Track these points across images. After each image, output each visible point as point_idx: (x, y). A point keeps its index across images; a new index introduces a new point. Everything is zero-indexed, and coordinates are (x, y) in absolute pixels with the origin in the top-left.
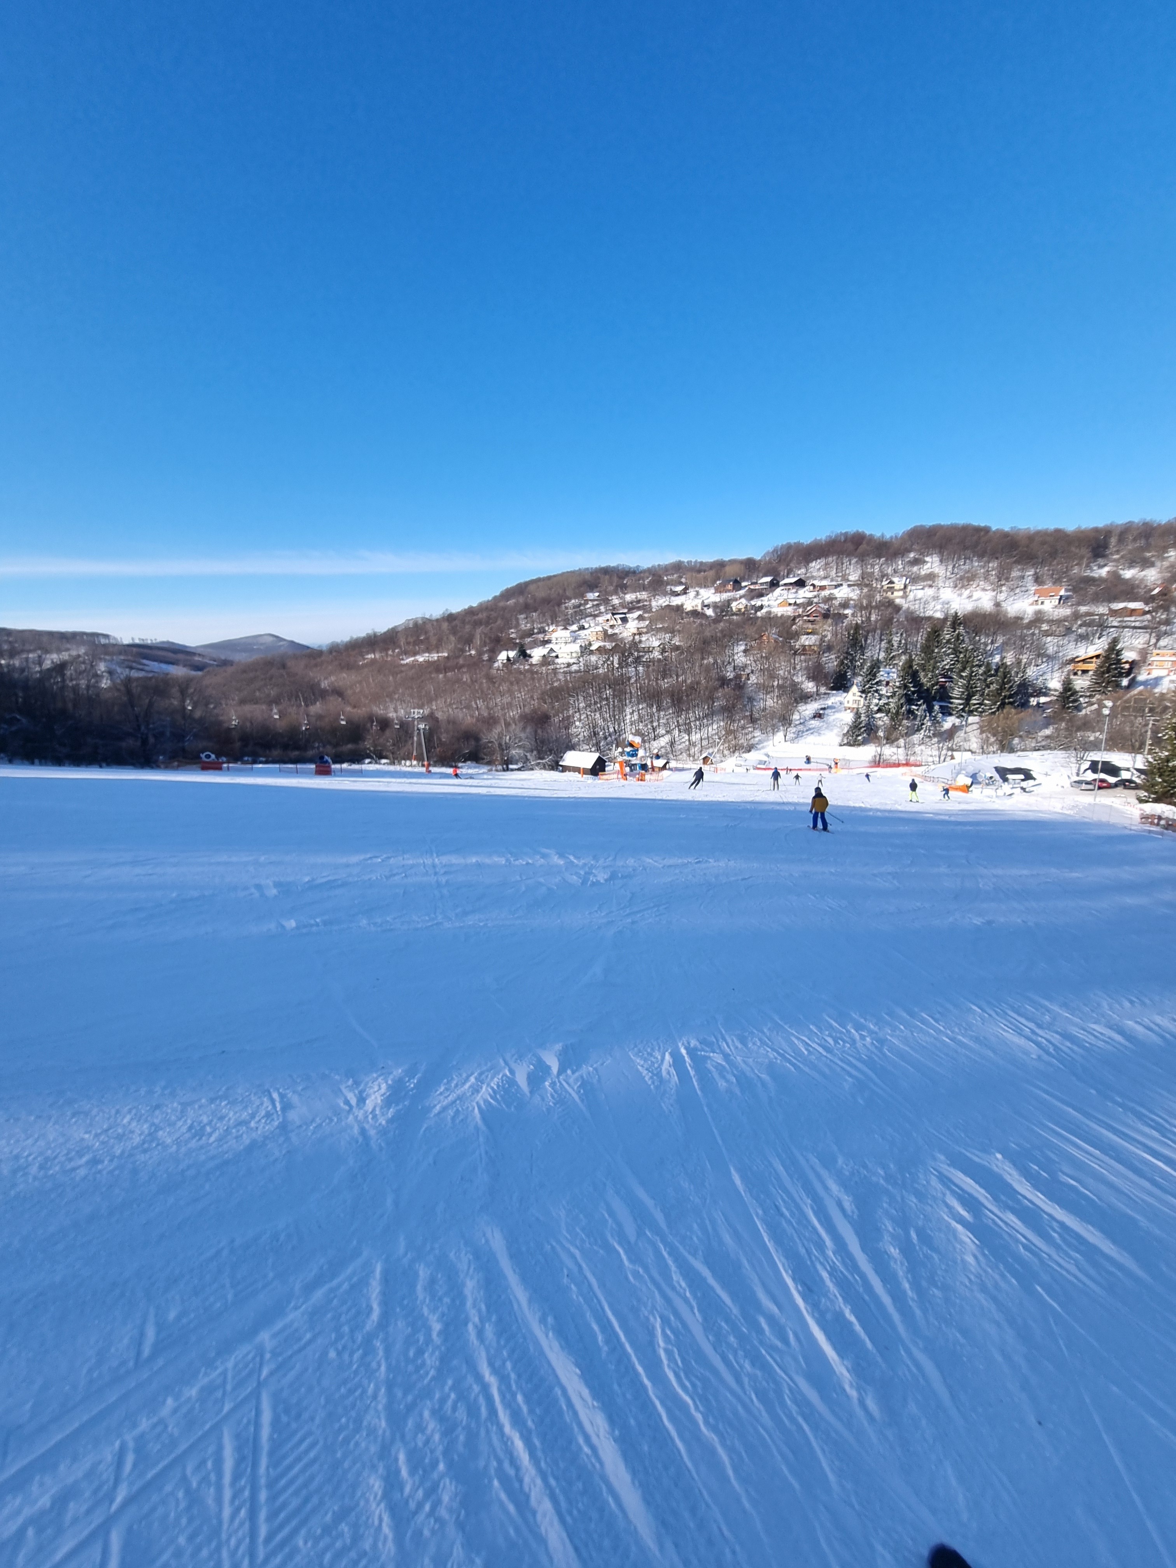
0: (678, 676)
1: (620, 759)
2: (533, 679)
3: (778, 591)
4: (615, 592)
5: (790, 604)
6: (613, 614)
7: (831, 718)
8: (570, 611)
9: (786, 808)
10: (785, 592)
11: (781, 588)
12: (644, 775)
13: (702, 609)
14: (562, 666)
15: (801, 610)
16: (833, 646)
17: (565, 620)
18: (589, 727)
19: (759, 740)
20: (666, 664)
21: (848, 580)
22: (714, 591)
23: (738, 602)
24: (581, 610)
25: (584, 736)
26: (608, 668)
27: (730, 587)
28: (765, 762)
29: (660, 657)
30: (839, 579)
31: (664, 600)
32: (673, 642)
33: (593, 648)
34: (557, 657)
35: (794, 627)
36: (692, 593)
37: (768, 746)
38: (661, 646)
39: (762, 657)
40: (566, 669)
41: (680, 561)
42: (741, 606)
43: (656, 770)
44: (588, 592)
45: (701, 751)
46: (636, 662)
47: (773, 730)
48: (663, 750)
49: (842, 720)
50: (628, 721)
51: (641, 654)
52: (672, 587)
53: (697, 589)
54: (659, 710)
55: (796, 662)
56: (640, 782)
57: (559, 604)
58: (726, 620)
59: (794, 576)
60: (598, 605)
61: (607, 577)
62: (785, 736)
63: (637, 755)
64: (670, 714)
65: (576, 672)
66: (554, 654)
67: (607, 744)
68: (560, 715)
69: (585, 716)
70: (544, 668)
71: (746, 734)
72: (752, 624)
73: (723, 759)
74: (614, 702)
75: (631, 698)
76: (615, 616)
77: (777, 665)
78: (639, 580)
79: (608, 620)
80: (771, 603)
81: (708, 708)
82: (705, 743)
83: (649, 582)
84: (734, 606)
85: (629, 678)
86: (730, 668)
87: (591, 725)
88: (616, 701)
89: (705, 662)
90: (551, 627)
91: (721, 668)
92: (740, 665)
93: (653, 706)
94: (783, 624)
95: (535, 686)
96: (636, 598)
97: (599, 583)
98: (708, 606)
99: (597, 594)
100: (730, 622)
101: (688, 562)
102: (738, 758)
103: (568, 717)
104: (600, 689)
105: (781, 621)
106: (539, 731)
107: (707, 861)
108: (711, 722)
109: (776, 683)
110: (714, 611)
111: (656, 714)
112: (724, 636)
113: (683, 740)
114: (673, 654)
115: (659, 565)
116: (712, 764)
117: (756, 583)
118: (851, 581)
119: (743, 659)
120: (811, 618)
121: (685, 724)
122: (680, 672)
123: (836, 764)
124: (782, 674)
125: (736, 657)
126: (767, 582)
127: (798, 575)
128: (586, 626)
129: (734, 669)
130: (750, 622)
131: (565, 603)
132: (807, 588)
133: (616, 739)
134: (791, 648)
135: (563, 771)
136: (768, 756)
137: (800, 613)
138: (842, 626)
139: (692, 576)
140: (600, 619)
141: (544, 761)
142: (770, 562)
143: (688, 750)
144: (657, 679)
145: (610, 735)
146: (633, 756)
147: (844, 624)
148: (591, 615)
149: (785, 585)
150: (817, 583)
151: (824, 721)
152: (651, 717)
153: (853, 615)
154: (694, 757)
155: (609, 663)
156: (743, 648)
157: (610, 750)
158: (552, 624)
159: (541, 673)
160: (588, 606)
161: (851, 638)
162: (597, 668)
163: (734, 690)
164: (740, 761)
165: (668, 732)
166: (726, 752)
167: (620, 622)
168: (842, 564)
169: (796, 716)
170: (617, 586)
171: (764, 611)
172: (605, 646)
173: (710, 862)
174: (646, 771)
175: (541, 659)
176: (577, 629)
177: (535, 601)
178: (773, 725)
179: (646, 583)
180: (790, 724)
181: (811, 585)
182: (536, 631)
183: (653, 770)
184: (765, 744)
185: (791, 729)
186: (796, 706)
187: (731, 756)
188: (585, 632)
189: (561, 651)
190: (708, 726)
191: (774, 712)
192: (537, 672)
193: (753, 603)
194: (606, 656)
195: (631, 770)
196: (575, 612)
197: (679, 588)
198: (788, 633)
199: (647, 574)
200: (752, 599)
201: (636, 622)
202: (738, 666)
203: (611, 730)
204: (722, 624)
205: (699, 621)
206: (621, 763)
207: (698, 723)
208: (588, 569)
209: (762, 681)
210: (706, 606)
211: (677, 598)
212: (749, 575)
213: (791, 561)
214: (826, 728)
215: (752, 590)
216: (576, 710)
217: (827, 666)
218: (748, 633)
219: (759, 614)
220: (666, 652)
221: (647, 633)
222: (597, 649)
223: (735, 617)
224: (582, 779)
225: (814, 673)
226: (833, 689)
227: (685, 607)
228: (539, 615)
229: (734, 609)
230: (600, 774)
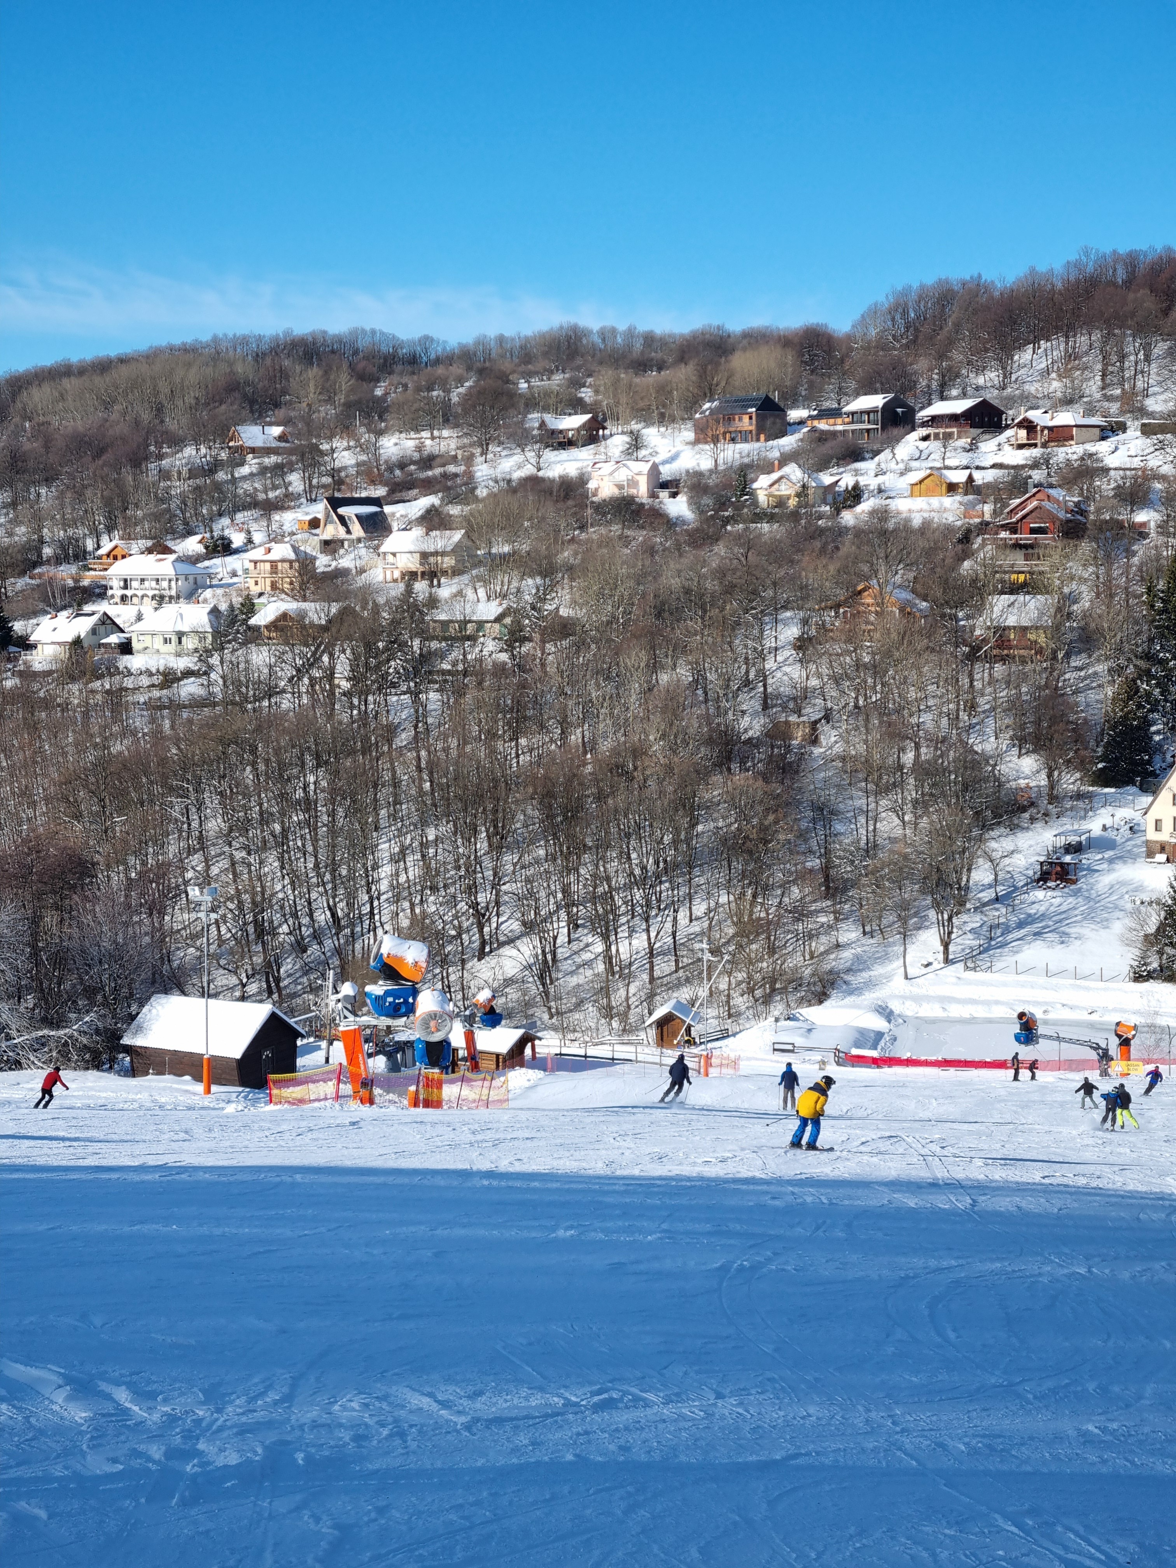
0: (565, 726)
1: (349, 1024)
2: (33, 727)
3: (911, 442)
4: (344, 427)
5: (952, 488)
6: (335, 503)
7: (1104, 881)
8: (178, 487)
9: (942, 1202)
10: (933, 446)
11: (923, 432)
12: (439, 1084)
13: (653, 495)
14: (145, 681)
15: (988, 508)
16: (1099, 631)
17: (156, 517)
18: (240, 906)
19: (857, 958)
20: (523, 685)
21: (1142, 411)
22: (690, 435)
23: (775, 476)
24: (218, 487)
25: (221, 941)
26: (312, 692)
27: (746, 423)
28: (879, 1035)
29: (504, 657)
30: (1114, 407)
31: (518, 458)
32: (549, 607)
33: (263, 617)
34: (126, 648)
35: (967, 564)
36: (617, 443)
37: (889, 977)
38: (508, 620)
39: (859, 665)
40: (156, 693)
41: (575, 329)
42: (785, 490)
43: (483, 1064)
44: (242, 422)
45: (651, 996)
46: (416, 672)
47: (903, 920)
48: (513, 994)
49: (1139, 889)
50: (384, 886)
51: (434, 645)
52: (548, 418)
53: (635, 426)
54: (497, 847)
55: (978, 685)
56: (421, 1110)
57: (138, 460)
58: (738, 538)
59: (964, 395)
60: (279, 470)
61: (314, 372)
62: (946, 945)
63: (411, 1009)
64: (537, 861)
65: (197, 703)
66: (114, 639)
67: (307, 970)
68: (131, 860)
69: (224, 864)
70: (75, 688)
71: (811, 936)
72: (823, 551)
73: (729, 1024)
74: (332, 814)
75: (397, 802)
76: (342, 511)
77: (912, 694)
78: (430, 389)
79: (314, 523)
80: (887, 480)
81: (675, 842)
82: (664, 967)
83: (466, 398)
84: (762, 483)
85: (391, 731)
86: (750, 702)
87: (246, 897)
88: (341, 812)
89: (664, 678)
90: (105, 539)
91: (717, 700)
92: (786, 690)
93: (476, 832)
94: (930, 552)
95: (40, 751)
96: (419, 448)
97: (284, 392)
98: (672, 486)
99: (277, 431)
100: (749, 543)
101: (602, 334)
102: (783, 1023)
103: (163, 870)
104: (282, 766)
105: (922, 543)
106: (50, 919)
107: (636, 1399)
108: (684, 890)
109: (908, 758)
110: (694, 503)
111: (487, 863)
112: (729, 590)
113: (587, 956)
114: (550, 647)
115: (501, 339)
116: (691, 1042)
117: (835, 413)
118: (1151, 415)
119: (795, 672)
120: (1024, 537)
121: (594, 898)
122: (575, 713)
123: (1125, 1042)
124: (930, 725)
125: (770, 664)
126: (874, 411)
127: (978, 388)
128: (237, 539)
129: (765, 707)
130: (817, 544)
131: (160, 457)
132: (1009, 433)
133: (338, 951)
134: (959, 637)
135: (133, 1072)
136: (888, 1015)
137: (987, 517)
138: (1128, 566)
139: (618, 380)
140: (288, 519)
141: (61, 1032)
142: (882, 345)
143: (606, 991)
144: (492, 735)
145: (317, 936)
146: (395, 1012)
147: (1136, 560)
148: (253, 504)
149: (935, 420)
150: (1035, 415)
151: (1076, 893)
152: (471, 872)
153: (1162, 528)
154: (624, 1016)
155: (317, 673)
156: (792, 632)
157: (316, 990)
158: (110, 530)
159: (65, 707)
160: (245, 470)
161: (1159, 605)
162: (272, 692)
163: (765, 777)
164: (789, 1034)
165: (529, 927)
166: (740, 1001)
167: (357, 530)
168: (1122, 357)
169: (981, 875)
170: (348, 405)
171: (865, 507)
172: (302, 615)
173: (647, 1404)
174: (444, 1069)
175: (63, 653)
176: (200, 549)
177: (47, 445)
178: (904, 906)
179: (455, 399)
180: (962, 904)
181: (1020, 425)
182: (47, 551)
183: (475, 1067)
184: (878, 970)
185: (964, 917)
186: (980, 839)
187: (757, 1016)
188: (233, 562)
189: (139, 626)
190: (674, 906)
191: (906, 857)
192: (47, 704)
193: (827, 479)
194: (308, 651)
195: (394, 1067)
196: (197, 489)
197: (573, 422)
198: (945, 583)
199: (457, 370)
200: (823, 465)
201: (418, 532)
202: (778, 696)
203: (322, 917)
204: (720, 549)
205: (640, 536)
206: (352, 1041)
207: (638, 894)
208: (244, 341)
209: (862, 748)
210: (664, 485)
211: (563, 455)
212: (811, 385)
213: (950, 343)
214: (1089, 917)
215: (822, 437)
216: (193, 842)
217: (1081, 698)
218: (811, 578)
219: (848, 518)
220: (524, 640)
221: (456, 572)
222: (274, 626)
223: (765, 527)
224: (207, 1101)
225: (1038, 723)
226: (1105, 779)
227: (592, 485)
228: (61, 496)
229: (762, 498)
230: (275, 1082)
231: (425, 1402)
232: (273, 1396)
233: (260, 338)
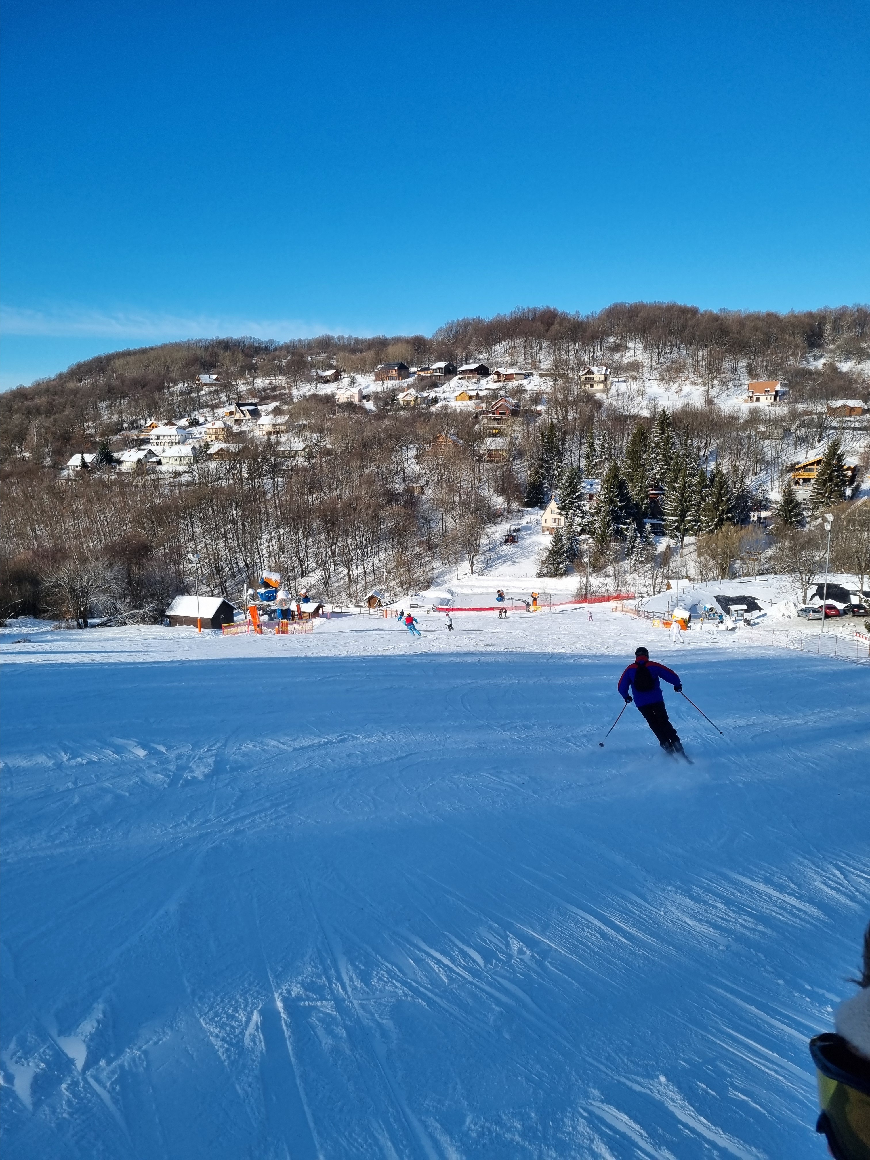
0: (330, 490)
1: (251, 604)
2: (124, 494)
3: (455, 380)
4: (242, 376)
5: (471, 397)
6: (239, 405)
7: (527, 542)
8: (177, 399)
10: (464, 381)
11: (460, 376)
12: (287, 625)
13: (360, 401)
14: (167, 475)
15: (484, 405)
16: (525, 451)
17: (168, 411)
18: (210, 561)
19: (440, 572)
20: (314, 474)
21: (539, 368)
22: (373, 378)
23: (405, 393)
24: (192, 399)
25: (203, 575)
26: (233, 479)
27: (394, 373)
28: (449, 600)
29: (306, 464)
30: (529, 367)
31: (308, 387)
32: (322, 444)
33: (213, 450)
34: (159, 463)
35: (477, 426)
36: (346, 381)
37: (452, 579)
38: (307, 450)
39: (438, 464)
40: (172, 480)
41: (328, 336)
42: (409, 399)
43: (304, 617)
44: (201, 374)
45: (366, 589)
46: (273, 470)
47: (456, 558)
48: (314, 590)
49: (540, 544)
50: (264, 552)
51: (280, 460)
52: (319, 371)
53: (352, 374)
54: (306, 536)
55: (482, 471)
56: (280, 635)
57: (160, 389)
58: (392, 417)
59: (475, 362)
60: (216, 392)
61: (228, 353)
62: (472, 567)
63: (275, 598)
64: (322, 541)
65: (188, 484)
66: (154, 459)
67: (236, 584)
68: (166, 545)
69: (203, 545)
70: (140, 479)
71: (423, 565)
72: (424, 421)
73: (394, 599)
74: (243, 525)
75: (268, 520)
76: (242, 408)
77: (458, 475)
78: (274, 360)
79: (231, 413)
80: (447, 395)
81: (372, 532)
82: (369, 578)
83: (287, 364)
84: (401, 396)
85: (265, 493)
86: (399, 479)
87: (212, 557)
88: (247, 524)
89: (366, 471)
90: (148, 420)
91: (387, 479)
92: (412, 474)
93: (298, 530)
94: (463, 422)
95: (127, 503)
96: (270, 384)
97: (217, 362)
98: (367, 397)
99: (215, 377)
100: (396, 419)
101: (339, 338)
102: (414, 597)
103: (179, 548)
104: (223, 507)
105: (460, 418)
106: (134, 568)
107: (354, 737)
108: (376, 550)
109: (457, 499)
110: (375, 404)
111: (303, 542)
112: (390, 437)
113: (341, 575)
114: (323, 460)
115: (300, 341)
116: (380, 606)
117: (427, 369)
118: (542, 370)
119: (415, 467)
120: (497, 416)
121: (343, 554)
122: (334, 484)
123: (535, 599)
124: (465, 486)
125: (406, 465)
126: (442, 368)
127: (479, 360)
128: (201, 420)
129: (404, 481)
130: (422, 419)
131: (169, 387)
132: (491, 377)
133: (248, 577)
134: (475, 453)
135: (170, 625)
136: (451, 593)
137: (484, 409)
138: (535, 426)
139: (346, 357)
140: (221, 412)
141: (141, 611)
142: (444, 343)
143: (349, 588)
144: (303, 494)
145: (240, 571)
146: (269, 599)
147: (537, 424)
148: (207, 406)
149: (464, 372)
150: (501, 370)
151: (517, 547)
152: (297, 545)
153: (547, 412)
154: (356, 597)
155: (235, 471)
156: (413, 452)
157: (241, 592)
158: (150, 416)
159: (136, 486)
160: (203, 393)
161: (546, 440)
162: (218, 479)
163: (405, 507)
164: (416, 601)
165: (319, 565)
166: (398, 590)
167: (248, 416)
168: (532, 348)
169: (484, 541)
170: (242, 367)
171: (439, 405)
172: (228, 449)
173: (357, 739)
174: (289, 619)
175: (134, 465)
176: (187, 424)
177: (123, 382)
178: (457, 553)
179: (283, 364)
180: (477, 552)
181: (495, 374)
182: (125, 425)
183: (301, 618)
184: (448, 577)
185: (478, 557)
186: (484, 528)
187: (404, 595)
188: (200, 429)
189: (164, 454)
190: (373, 556)
191: (457, 535)
192: (129, 485)
193: (425, 394)
194: (231, 463)
195: (271, 619)
196: (184, 400)
197: (329, 373)
198: (469, 434)
199: (284, 352)
200: (423, 389)
201: (271, 416)
202: (409, 477)
203: (242, 564)
204: (386, 421)
205: (356, 417)
206: (254, 611)
207: (359, 552)
208: (200, 341)
209: (440, 496)
210: (364, 397)
211: (326, 386)
212: (418, 359)
213: (469, 343)
214: (522, 555)
215: (423, 378)
216: (190, 537)
217: (518, 475)
218: (420, 432)
219: (433, 409)
220: (313, 457)
221: (287, 431)
222: (217, 453)
223: (403, 413)
224: (200, 635)
225: (503, 484)
226: (528, 505)
227: (337, 397)
228: (130, 403)
229: (401, 402)
230: (225, 627)
231: (276, 743)
232: (219, 744)
233: (206, 340)
